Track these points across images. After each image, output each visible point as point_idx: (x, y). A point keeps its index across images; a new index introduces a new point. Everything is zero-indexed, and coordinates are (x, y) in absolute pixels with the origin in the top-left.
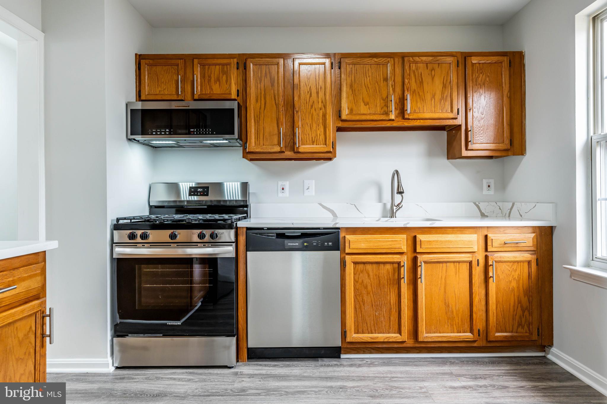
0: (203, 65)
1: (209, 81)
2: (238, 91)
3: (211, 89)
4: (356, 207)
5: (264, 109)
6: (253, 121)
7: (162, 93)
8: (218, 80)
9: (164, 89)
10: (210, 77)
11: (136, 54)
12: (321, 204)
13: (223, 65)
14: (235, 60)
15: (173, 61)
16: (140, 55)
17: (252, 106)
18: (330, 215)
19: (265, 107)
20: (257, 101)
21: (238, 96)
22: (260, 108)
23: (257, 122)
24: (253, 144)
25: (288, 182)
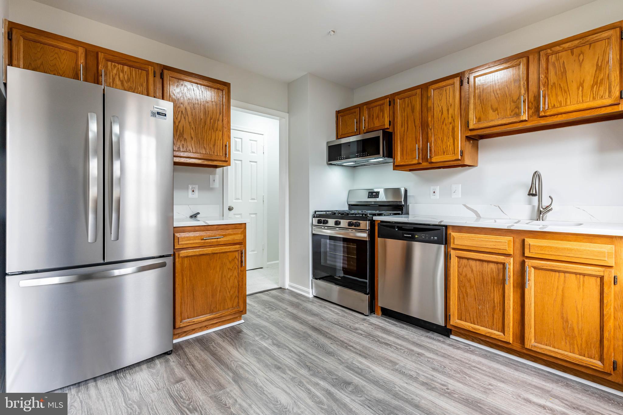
0: (369, 109)
1: (373, 118)
2: (390, 122)
3: (374, 124)
4: (500, 208)
5: (407, 132)
6: (399, 141)
7: (348, 132)
8: (378, 117)
9: (349, 130)
10: (373, 116)
11: (336, 111)
12: (465, 205)
13: (381, 105)
14: (388, 99)
15: (353, 111)
16: (338, 111)
17: (398, 131)
18: (474, 215)
19: (407, 130)
20: (402, 126)
21: (390, 125)
22: (404, 131)
23: (402, 142)
24: (399, 159)
25: (438, 187)
